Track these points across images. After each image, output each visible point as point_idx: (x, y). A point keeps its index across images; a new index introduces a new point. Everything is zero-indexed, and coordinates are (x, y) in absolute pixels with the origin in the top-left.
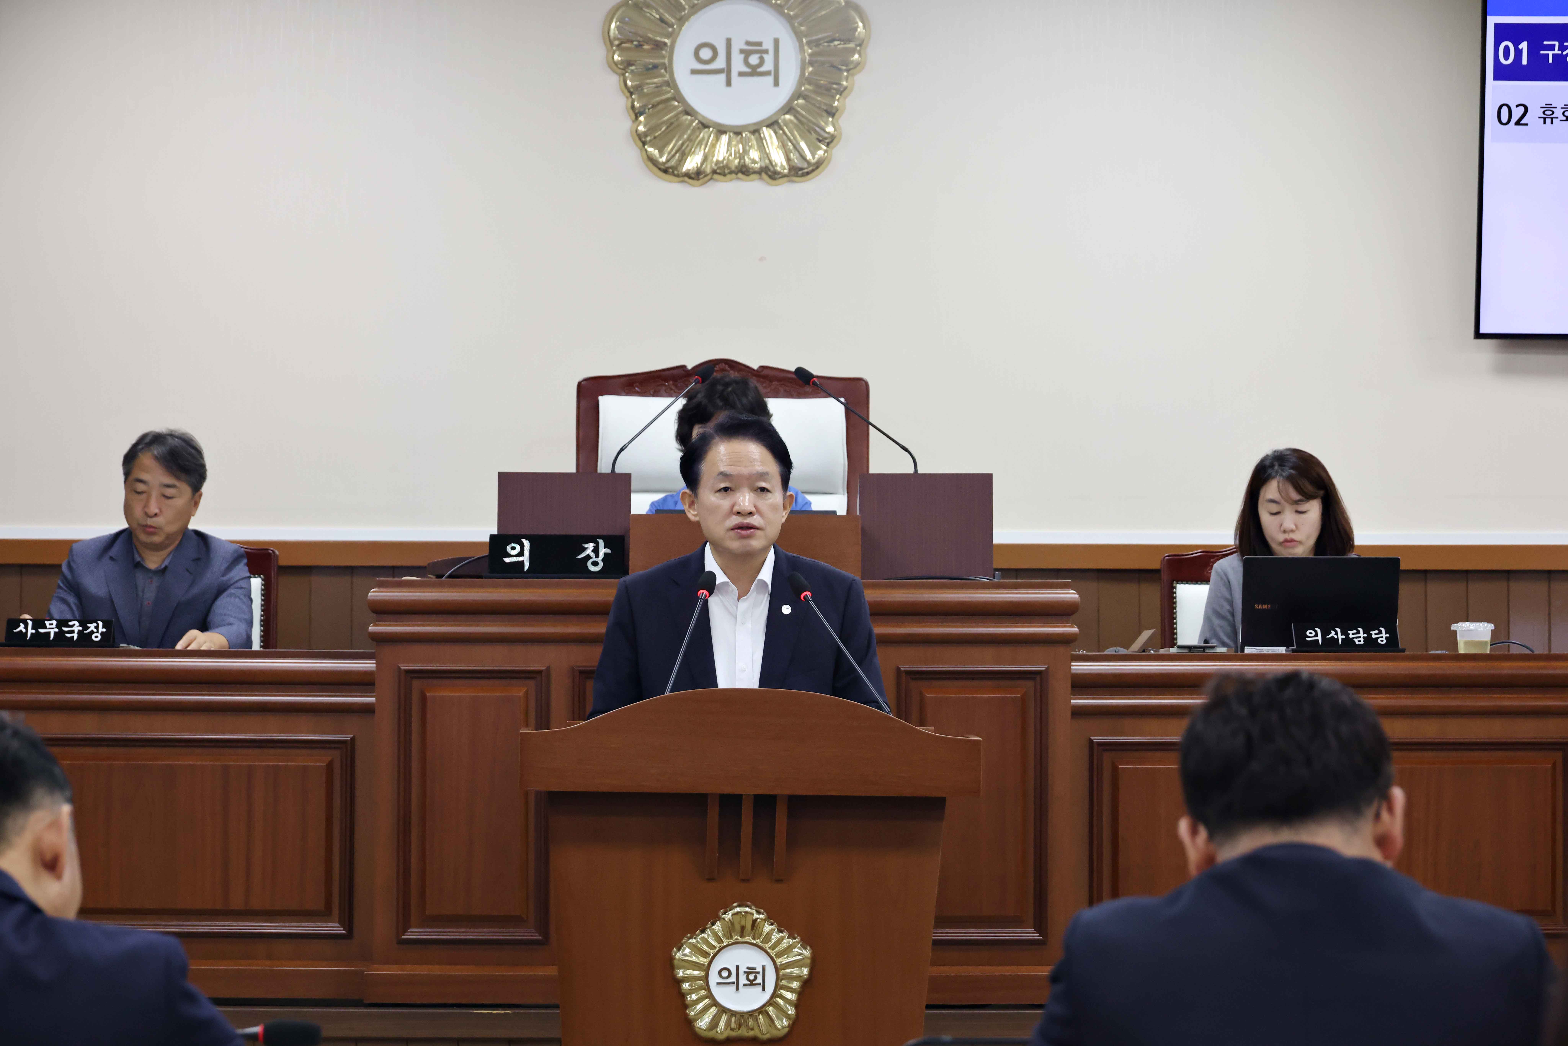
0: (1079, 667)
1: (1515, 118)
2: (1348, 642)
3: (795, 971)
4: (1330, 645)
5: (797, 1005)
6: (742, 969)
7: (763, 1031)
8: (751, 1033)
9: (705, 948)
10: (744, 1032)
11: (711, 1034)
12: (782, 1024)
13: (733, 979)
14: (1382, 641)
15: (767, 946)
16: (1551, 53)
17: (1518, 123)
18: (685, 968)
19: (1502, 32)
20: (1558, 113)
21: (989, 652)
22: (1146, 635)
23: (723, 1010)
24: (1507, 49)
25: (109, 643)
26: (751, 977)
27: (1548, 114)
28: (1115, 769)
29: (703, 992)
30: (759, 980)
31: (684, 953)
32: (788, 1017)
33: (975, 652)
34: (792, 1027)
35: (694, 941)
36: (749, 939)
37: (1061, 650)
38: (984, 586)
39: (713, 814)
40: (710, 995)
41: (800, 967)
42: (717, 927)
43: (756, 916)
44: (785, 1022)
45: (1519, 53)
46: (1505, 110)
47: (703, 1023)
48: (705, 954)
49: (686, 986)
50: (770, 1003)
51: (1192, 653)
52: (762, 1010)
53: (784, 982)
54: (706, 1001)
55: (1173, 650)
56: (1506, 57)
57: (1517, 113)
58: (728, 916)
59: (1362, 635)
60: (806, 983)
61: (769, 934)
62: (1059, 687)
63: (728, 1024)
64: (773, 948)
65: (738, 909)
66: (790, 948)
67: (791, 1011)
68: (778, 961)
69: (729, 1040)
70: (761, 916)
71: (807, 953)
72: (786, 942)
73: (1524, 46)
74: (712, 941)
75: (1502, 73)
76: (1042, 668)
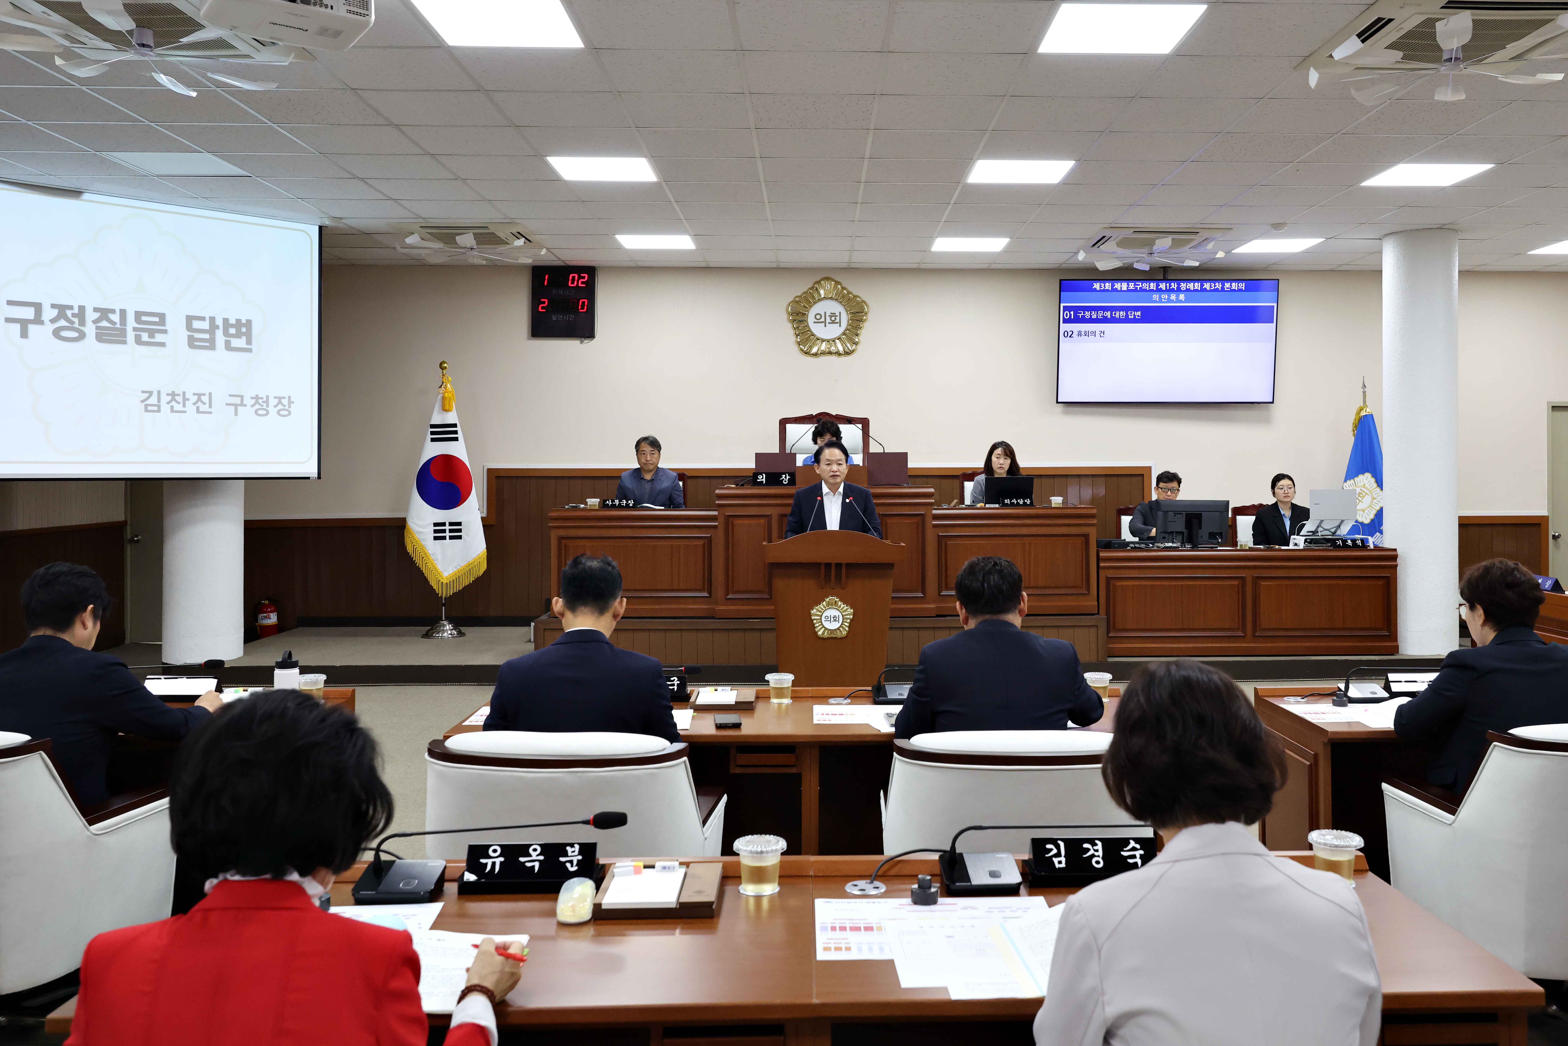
0: (934, 512)
1: (1069, 335)
2: (1018, 503)
3: (848, 616)
4: (1012, 504)
5: (849, 627)
6: (832, 616)
7: (838, 635)
8: (835, 636)
9: (821, 610)
10: (832, 635)
11: (822, 636)
12: (844, 633)
13: (829, 619)
14: (1028, 503)
15: (840, 609)
16: (1080, 315)
17: (1070, 337)
18: (814, 616)
19: (1065, 308)
20: (1083, 333)
21: (907, 508)
22: (955, 501)
23: (826, 629)
24: (1067, 314)
25: (634, 507)
26: (835, 619)
27: (1080, 334)
28: (946, 543)
29: (820, 623)
30: (837, 619)
31: (814, 611)
32: (846, 631)
33: (903, 508)
34: (847, 634)
35: (817, 608)
36: (834, 607)
37: (929, 507)
38: (906, 487)
39: (823, 568)
40: (822, 624)
41: (850, 615)
42: (824, 603)
43: (836, 600)
44: (845, 633)
45: (1070, 315)
46: (1066, 333)
47: (820, 633)
48: (821, 612)
49: (815, 621)
50: (840, 627)
51: (969, 507)
52: (838, 629)
53: (845, 620)
54: (821, 626)
55: (964, 506)
56: (1067, 316)
57: (1070, 334)
58: (828, 600)
59: (1022, 501)
60: (852, 620)
61: (840, 605)
62: (928, 518)
63: (828, 633)
64: (841, 610)
65: (831, 598)
66: (847, 609)
67: (847, 629)
68: (843, 614)
69: (828, 638)
70: (838, 600)
71: (852, 611)
72: (845, 608)
73: (1072, 313)
74: (822, 607)
75: (1065, 321)
76: (923, 513)
